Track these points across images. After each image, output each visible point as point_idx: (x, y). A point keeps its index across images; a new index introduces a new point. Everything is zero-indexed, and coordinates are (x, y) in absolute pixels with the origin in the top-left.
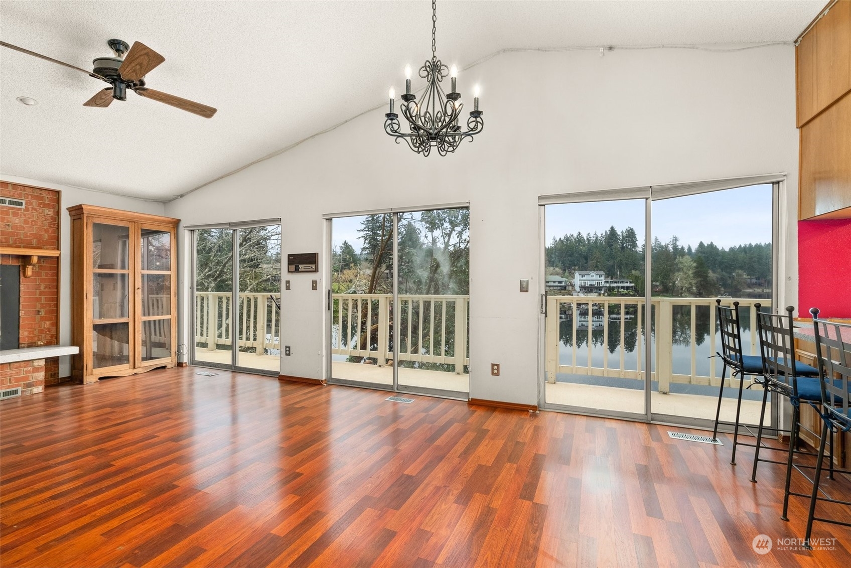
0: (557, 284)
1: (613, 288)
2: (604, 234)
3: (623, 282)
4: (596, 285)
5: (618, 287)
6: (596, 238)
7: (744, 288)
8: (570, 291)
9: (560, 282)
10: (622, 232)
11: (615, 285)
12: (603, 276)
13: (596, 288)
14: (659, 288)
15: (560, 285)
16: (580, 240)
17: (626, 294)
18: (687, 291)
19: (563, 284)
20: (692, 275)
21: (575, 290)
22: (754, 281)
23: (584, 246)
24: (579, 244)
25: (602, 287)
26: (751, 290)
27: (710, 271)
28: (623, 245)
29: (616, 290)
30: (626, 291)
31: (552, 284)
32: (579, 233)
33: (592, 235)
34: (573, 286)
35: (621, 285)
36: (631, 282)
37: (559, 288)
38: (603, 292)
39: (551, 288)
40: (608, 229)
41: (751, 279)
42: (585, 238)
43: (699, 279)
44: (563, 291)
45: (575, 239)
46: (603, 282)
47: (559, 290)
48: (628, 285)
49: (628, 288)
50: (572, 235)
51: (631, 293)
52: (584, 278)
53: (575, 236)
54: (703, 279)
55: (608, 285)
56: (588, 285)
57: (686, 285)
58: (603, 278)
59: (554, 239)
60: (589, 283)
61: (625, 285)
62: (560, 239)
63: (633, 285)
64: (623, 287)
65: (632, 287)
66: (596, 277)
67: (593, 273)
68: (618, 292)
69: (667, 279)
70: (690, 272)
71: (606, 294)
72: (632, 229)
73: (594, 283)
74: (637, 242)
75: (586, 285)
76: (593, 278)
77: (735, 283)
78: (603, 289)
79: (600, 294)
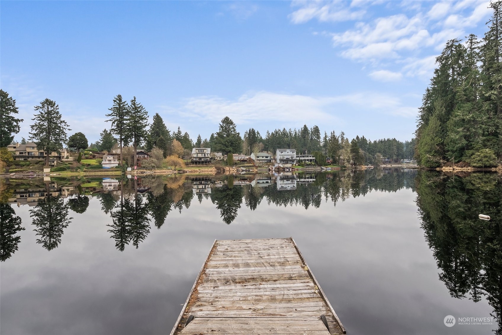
0: (264, 158)
1: (302, 161)
2: (300, 130)
3: (308, 156)
4: (290, 159)
5: (305, 160)
6: (295, 133)
7: (381, 165)
8: (273, 163)
9: (267, 157)
10: (311, 129)
11: (303, 158)
12: (295, 152)
13: (291, 160)
14: (331, 160)
15: (266, 159)
16: (284, 133)
17: (310, 164)
18: (347, 162)
19: (269, 158)
20: (349, 151)
21: (277, 162)
22: (387, 160)
23: (287, 137)
24: (284, 136)
25: (295, 160)
26: (385, 166)
27: (360, 149)
28: (312, 137)
29: (304, 162)
30: (310, 163)
31: (261, 158)
32: (284, 128)
33: (293, 130)
34: (275, 160)
35: (307, 158)
36: (313, 157)
37: (266, 161)
38: (295, 163)
39: (261, 161)
40: (303, 126)
41: (385, 159)
42: (288, 132)
43: (354, 154)
44: (268, 163)
45: (282, 133)
46: (295, 156)
47: (266, 162)
48: (311, 158)
49: (311, 160)
50: (280, 130)
51: (313, 164)
52: (283, 154)
53: (282, 131)
54: (356, 154)
55: (298, 158)
56: (285, 159)
57: (346, 158)
58: (295, 153)
59: (268, 132)
60: (286, 157)
61: (309, 158)
62: (272, 133)
63: (314, 158)
64: (308, 160)
65: (313, 160)
66: (290, 153)
67: (288, 150)
68: (305, 163)
69: (334, 154)
70: (349, 150)
71: (297, 165)
72: (317, 127)
73: (289, 157)
74: (320, 135)
75: (284, 159)
76: (289, 154)
77: (376, 161)
78: (295, 161)
79: (293, 165)
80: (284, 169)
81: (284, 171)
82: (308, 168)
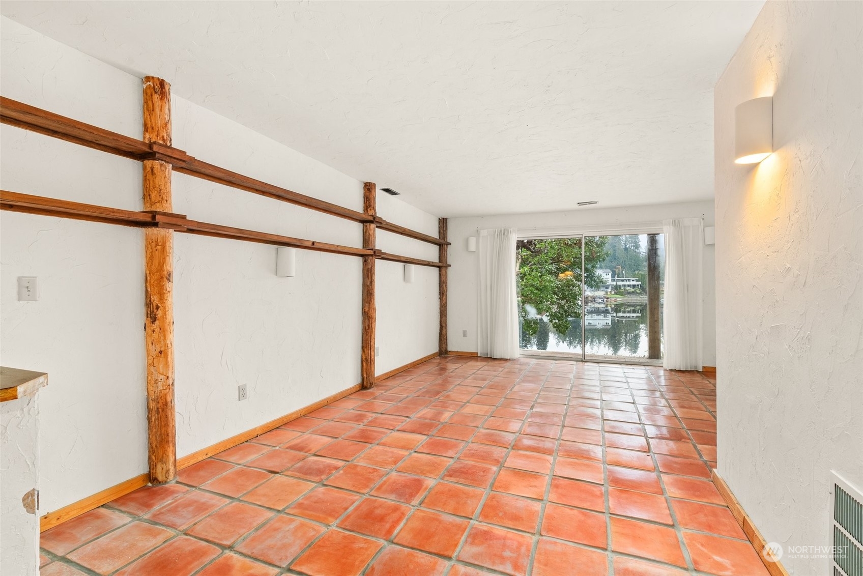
1: (620, 287)
3: (629, 280)
4: (603, 283)
5: (625, 286)
11: (621, 283)
12: (610, 274)
13: (603, 286)
17: (633, 292)
25: (609, 286)
28: (626, 246)
29: (622, 288)
30: (632, 290)
35: (628, 283)
36: (637, 281)
38: (610, 290)
46: (610, 279)
48: (635, 283)
49: (634, 286)
51: (638, 291)
55: (614, 283)
58: (610, 276)
61: (632, 283)
63: (640, 283)
64: (629, 286)
65: (638, 285)
66: (603, 275)
68: (624, 290)
71: (613, 293)
74: (640, 243)
78: (610, 288)
79: (607, 292)
80: (594, 298)
81: (595, 301)
82: (630, 298)
